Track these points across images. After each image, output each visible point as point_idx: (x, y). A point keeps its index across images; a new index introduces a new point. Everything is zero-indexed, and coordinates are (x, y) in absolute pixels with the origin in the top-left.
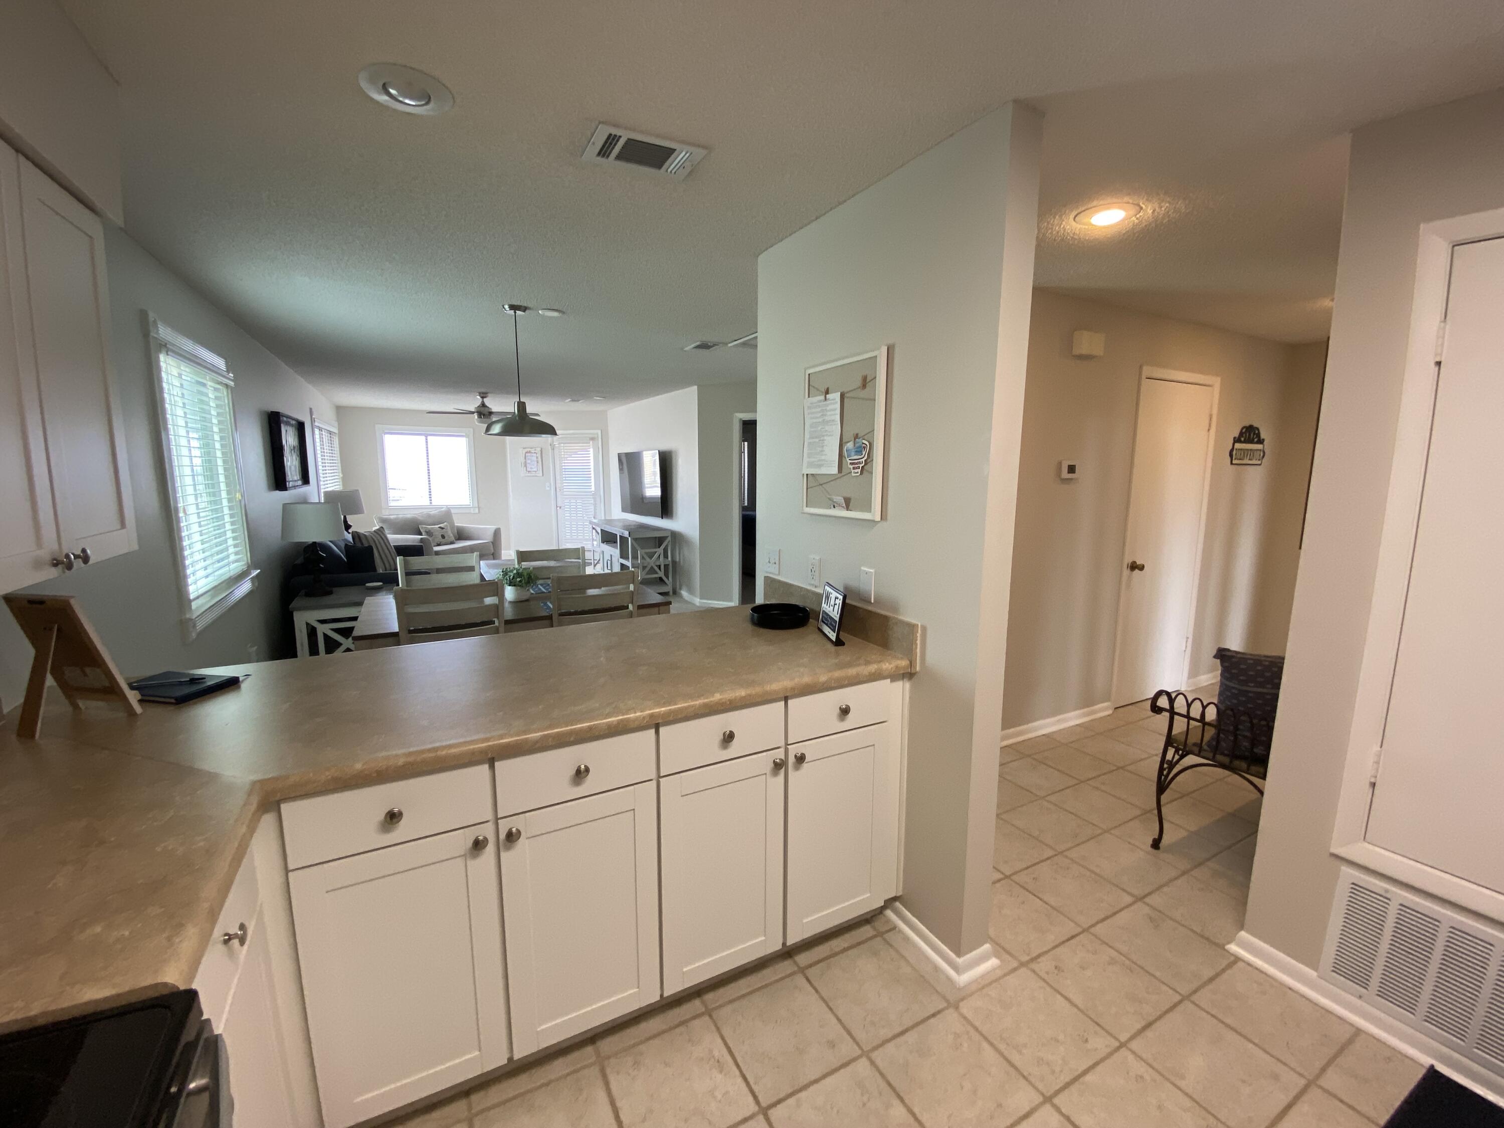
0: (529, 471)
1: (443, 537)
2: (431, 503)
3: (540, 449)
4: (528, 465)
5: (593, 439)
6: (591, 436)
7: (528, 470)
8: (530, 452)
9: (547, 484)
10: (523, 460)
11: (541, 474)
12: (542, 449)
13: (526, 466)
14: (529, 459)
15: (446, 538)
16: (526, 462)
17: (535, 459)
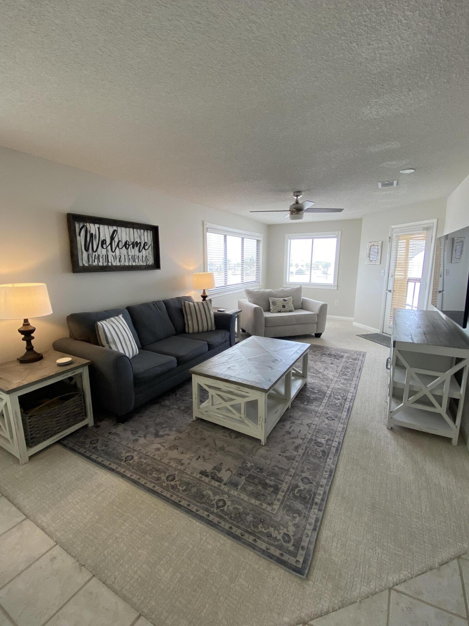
0: (371, 261)
1: (284, 306)
2: (310, 281)
3: (380, 242)
4: (371, 256)
5: (427, 229)
6: (426, 226)
7: (371, 259)
8: (374, 245)
9: (383, 271)
10: (368, 252)
11: (379, 263)
12: (382, 242)
13: (369, 257)
14: (372, 251)
15: (286, 308)
16: (370, 253)
17: (376, 250)
